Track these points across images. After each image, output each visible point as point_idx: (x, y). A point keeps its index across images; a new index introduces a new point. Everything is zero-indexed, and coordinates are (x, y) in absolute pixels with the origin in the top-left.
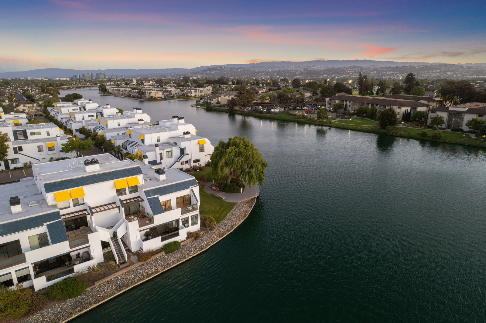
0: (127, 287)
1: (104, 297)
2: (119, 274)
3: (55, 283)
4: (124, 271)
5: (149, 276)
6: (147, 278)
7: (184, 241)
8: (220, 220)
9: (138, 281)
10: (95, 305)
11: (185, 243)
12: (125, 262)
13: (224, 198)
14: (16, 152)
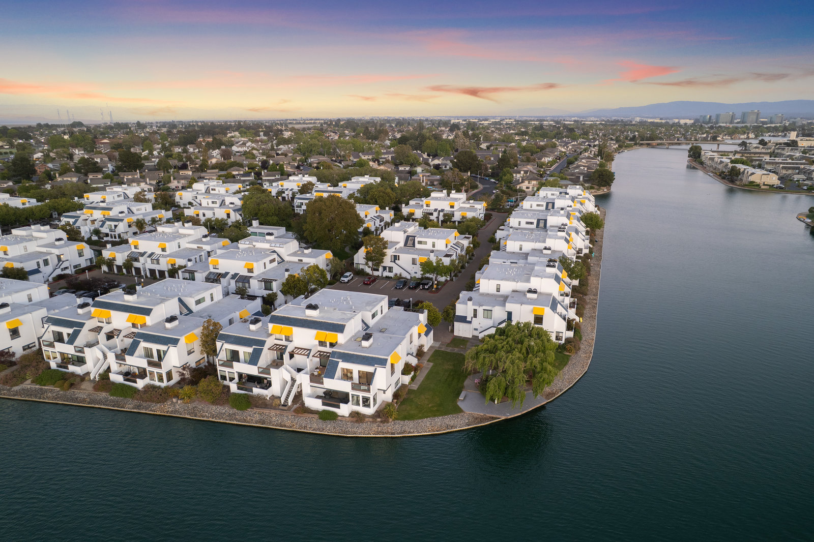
0: (262, 424)
1: (245, 421)
2: (273, 412)
3: (240, 393)
4: (278, 412)
5: (282, 427)
6: (280, 427)
7: (343, 416)
8: (408, 419)
9: (273, 425)
10: (235, 422)
11: (344, 419)
12: (286, 406)
13: (461, 398)
14: (393, 260)
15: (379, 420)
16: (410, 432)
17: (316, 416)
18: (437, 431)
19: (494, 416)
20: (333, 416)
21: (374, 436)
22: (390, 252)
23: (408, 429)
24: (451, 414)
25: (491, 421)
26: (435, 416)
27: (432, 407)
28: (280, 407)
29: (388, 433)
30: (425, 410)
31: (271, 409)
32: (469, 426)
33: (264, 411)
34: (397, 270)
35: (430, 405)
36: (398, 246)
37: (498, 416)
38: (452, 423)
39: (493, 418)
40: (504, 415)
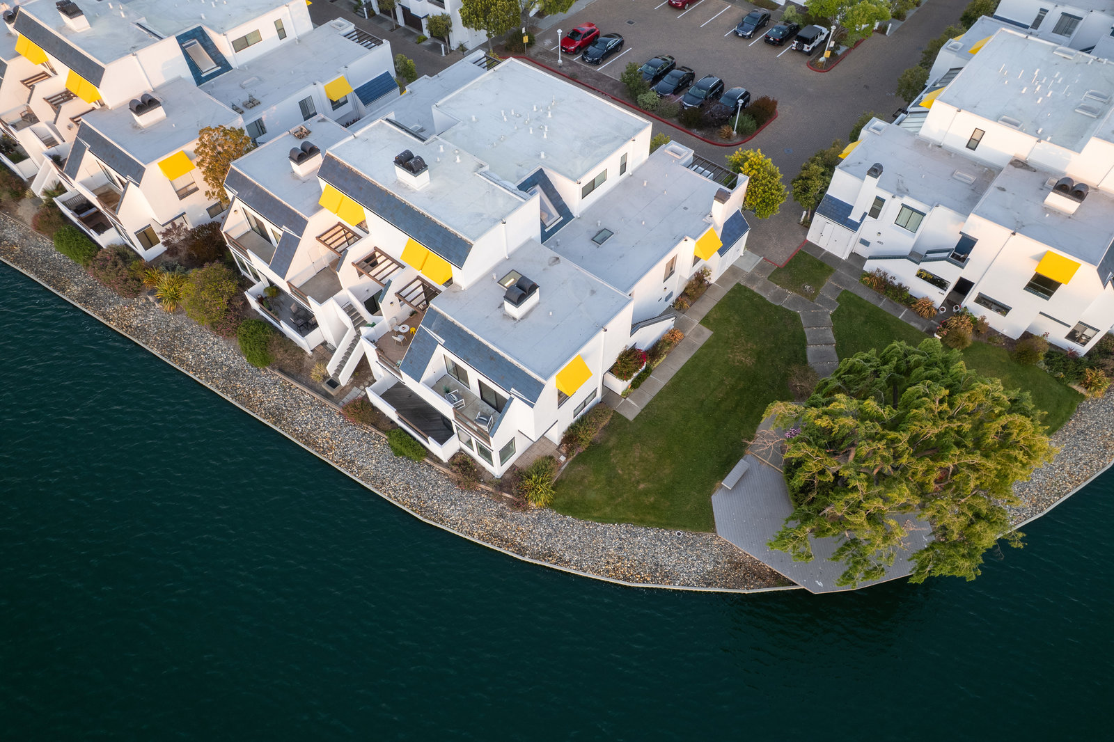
0: (275, 423)
2: (306, 396)
4: (315, 399)
5: (308, 444)
6: (304, 442)
7: (438, 459)
8: (575, 514)
9: (294, 432)
11: (437, 466)
12: (333, 384)
13: (728, 482)
15: (509, 497)
16: (560, 560)
17: (384, 437)
18: (625, 579)
21: (480, 542)
23: (559, 547)
24: (684, 527)
25: (769, 585)
26: (641, 522)
28: (324, 387)
30: (625, 496)
33: (293, 384)
39: (778, 578)
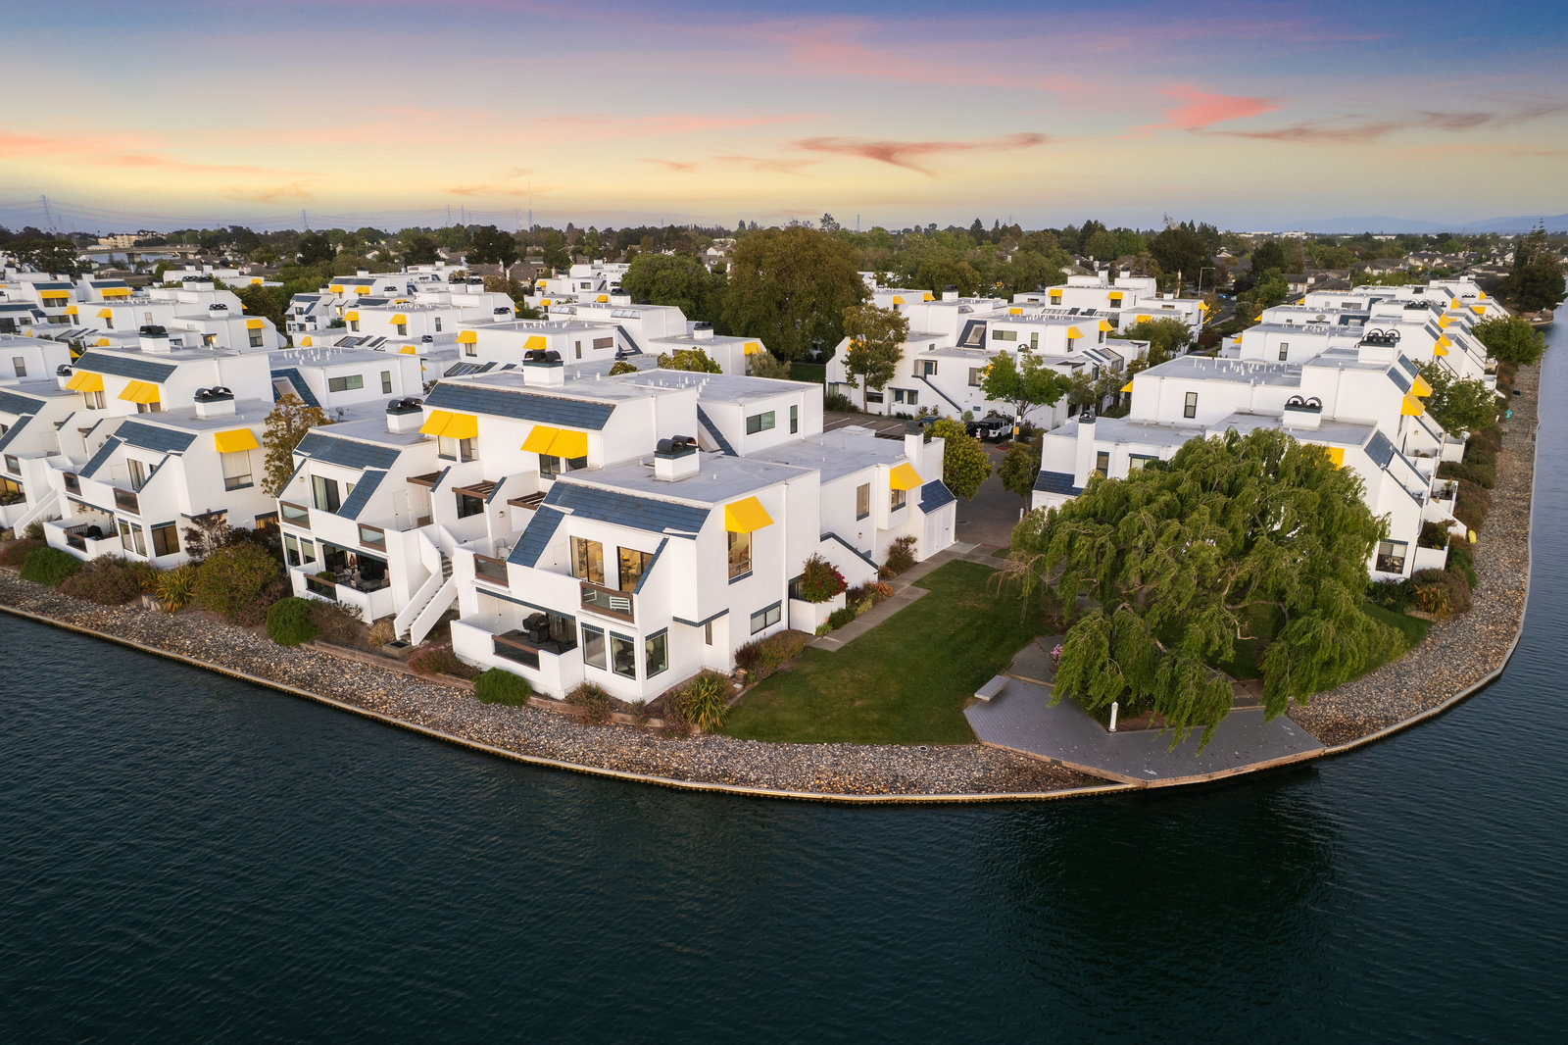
1: (266, 672)
5: (349, 702)
6: (342, 700)
7: (547, 697)
8: (761, 738)
9: (328, 693)
10: (238, 673)
11: (551, 707)
12: (402, 647)
13: (983, 695)
14: (921, 373)
15: (657, 723)
17: (468, 686)
18: (848, 792)
19: (1093, 771)
20: (514, 692)
21: (612, 773)
22: (912, 352)
23: (740, 768)
24: (930, 741)
25: (1075, 786)
26: (864, 740)
27: (865, 709)
28: (386, 648)
29: (665, 770)
30: (835, 714)
31: (360, 649)
32: (979, 792)
33: (339, 654)
34: (927, 399)
35: (858, 703)
36: (939, 344)
37: (1110, 775)
38: (916, 773)
39: (1087, 779)
40: (1136, 772)
